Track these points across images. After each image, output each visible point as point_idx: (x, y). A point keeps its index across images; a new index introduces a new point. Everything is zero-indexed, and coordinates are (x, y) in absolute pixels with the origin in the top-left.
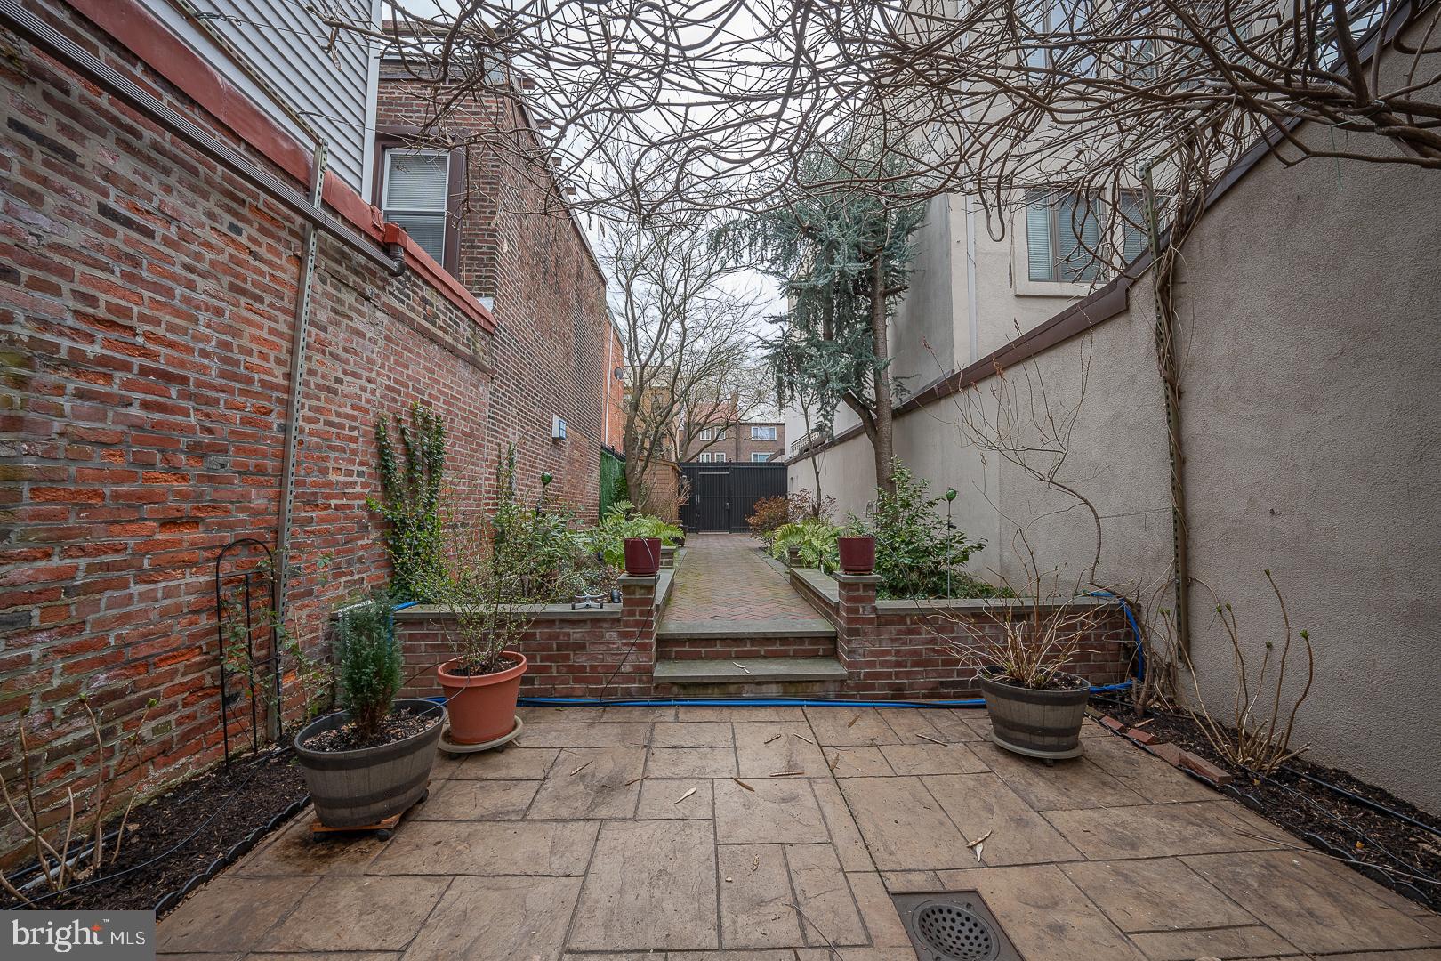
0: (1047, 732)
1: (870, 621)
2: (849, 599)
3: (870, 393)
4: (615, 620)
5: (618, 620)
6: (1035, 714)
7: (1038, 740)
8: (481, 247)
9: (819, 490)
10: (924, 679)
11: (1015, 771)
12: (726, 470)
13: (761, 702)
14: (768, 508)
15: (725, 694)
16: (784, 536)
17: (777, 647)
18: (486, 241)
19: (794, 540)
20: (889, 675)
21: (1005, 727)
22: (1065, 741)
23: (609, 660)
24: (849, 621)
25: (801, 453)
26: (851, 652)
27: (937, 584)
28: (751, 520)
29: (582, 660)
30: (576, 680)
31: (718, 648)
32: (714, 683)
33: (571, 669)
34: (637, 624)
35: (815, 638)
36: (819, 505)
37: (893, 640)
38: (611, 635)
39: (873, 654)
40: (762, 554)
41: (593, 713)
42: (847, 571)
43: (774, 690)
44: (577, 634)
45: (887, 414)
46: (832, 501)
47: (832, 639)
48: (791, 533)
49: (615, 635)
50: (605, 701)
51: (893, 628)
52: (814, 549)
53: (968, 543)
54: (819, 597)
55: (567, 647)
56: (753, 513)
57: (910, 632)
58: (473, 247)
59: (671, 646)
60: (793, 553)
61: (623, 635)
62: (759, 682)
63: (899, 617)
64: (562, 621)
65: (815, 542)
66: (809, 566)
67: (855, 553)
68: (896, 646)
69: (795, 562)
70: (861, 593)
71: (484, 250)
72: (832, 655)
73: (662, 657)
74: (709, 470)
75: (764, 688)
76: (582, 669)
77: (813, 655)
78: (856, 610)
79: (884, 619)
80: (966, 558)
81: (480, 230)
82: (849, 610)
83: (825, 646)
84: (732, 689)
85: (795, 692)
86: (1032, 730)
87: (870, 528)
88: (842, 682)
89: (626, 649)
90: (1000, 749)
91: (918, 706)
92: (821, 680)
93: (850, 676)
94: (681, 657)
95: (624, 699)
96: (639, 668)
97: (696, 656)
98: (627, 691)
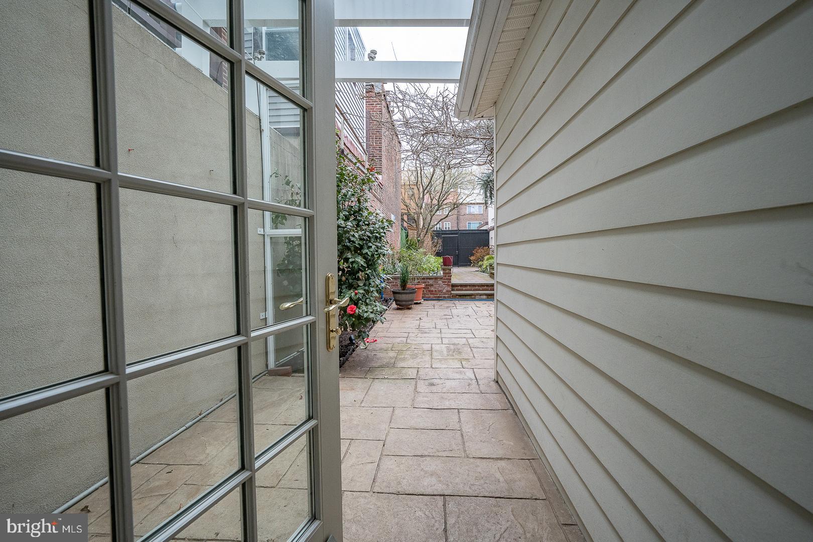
5: (442, 278)
8: (376, 156)
12: (456, 234)
14: (479, 252)
15: (471, 297)
16: (488, 259)
17: (485, 288)
18: (378, 154)
23: (440, 289)
28: (472, 258)
29: (432, 289)
30: (431, 294)
31: (468, 288)
32: (468, 295)
33: (429, 291)
34: (447, 279)
38: (440, 282)
40: (477, 272)
41: (437, 301)
43: (485, 297)
44: (431, 282)
48: (490, 258)
50: (439, 299)
55: (429, 285)
56: (472, 255)
58: (374, 156)
59: (454, 286)
61: (443, 282)
62: (481, 295)
64: (427, 278)
69: (492, 269)
71: (378, 157)
73: (453, 290)
74: (447, 234)
75: (482, 297)
76: (432, 291)
84: (473, 296)
89: (444, 286)
94: (457, 290)
95: (444, 299)
96: (447, 291)
97: (462, 290)
98: (445, 297)
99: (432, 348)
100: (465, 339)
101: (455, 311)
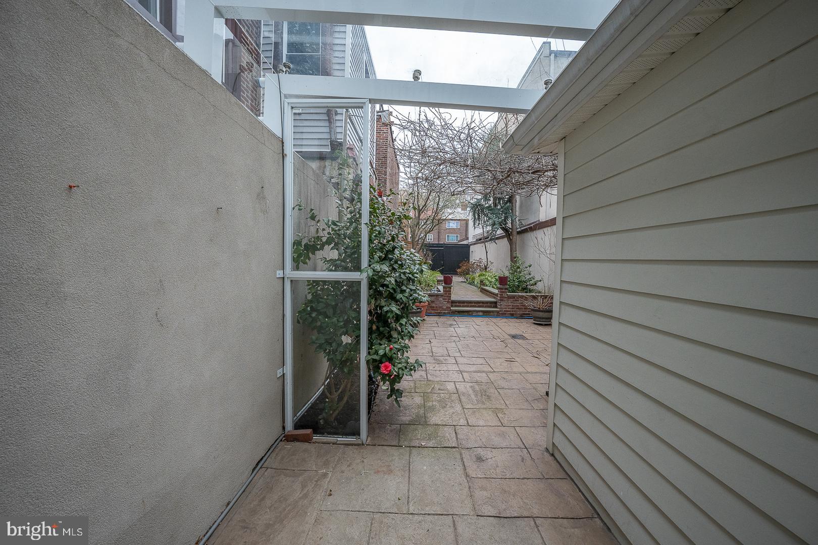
0: (543, 318)
1: (506, 298)
2: (501, 292)
3: (509, 225)
4: (442, 296)
6: (541, 314)
7: (541, 320)
9: (487, 259)
10: (519, 312)
11: (536, 326)
12: (442, 247)
13: (479, 316)
14: (464, 266)
15: (468, 314)
16: (479, 276)
17: (481, 304)
19: (482, 278)
20: (510, 311)
21: (535, 318)
22: (549, 320)
23: (440, 305)
24: (500, 297)
25: (477, 240)
26: (500, 305)
27: (525, 289)
28: (459, 270)
30: (432, 310)
31: (465, 304)
32: (466, 312)
34: (447, 296)
35: (491, 303)
36: (487, 265)
37: (512, 303)
39: (506, 306)
40: (465, 284)
41: (438, 317)
42: (500, 285)
43: (481, 314)
44: (432, 299)
45: (515, 233)
46: (492, 263)
47: (496, 303)
49: (442, 299)
50: (439, 315)
51: (512, 299)
52: (489, 280)
53: (536, 279)
54: (492, 293)
56: (459, 268)
57: (516, 301)
59: (454, 303)
60: (481, 282)
61: (443, 299)
62: (478, 311)
63: (513, 297)
65: (489, 278)
66: (487, 286)
67: (502, 280)
68: (512, 304)
69: (483, 284)
70: (504, 290)
72: (496, 307)
73: (452, 306)
74: (434, 247)
75: (479, 313)
77: (491, 307)
78: (502, 295)
79: (509, 297)
80: (536, 284)
81: (381, 174)
82: (501, 295)
83: (495, 304)
84: (470, 313)
85: (486, 314)
86: (540, 318)
87: (507, 274)
88: (498, 312)
89: (444, 303)
90: (534, 323)
91: (517, 318)
92: (493, 312)
93: (500, 311)
94: (456, 306)
95: (444, 315)
96: (447, 307)
97: (460, 306)
98: (444, 313)
99: (456, 388)
100: (484, 375)
101: (459, 331)
